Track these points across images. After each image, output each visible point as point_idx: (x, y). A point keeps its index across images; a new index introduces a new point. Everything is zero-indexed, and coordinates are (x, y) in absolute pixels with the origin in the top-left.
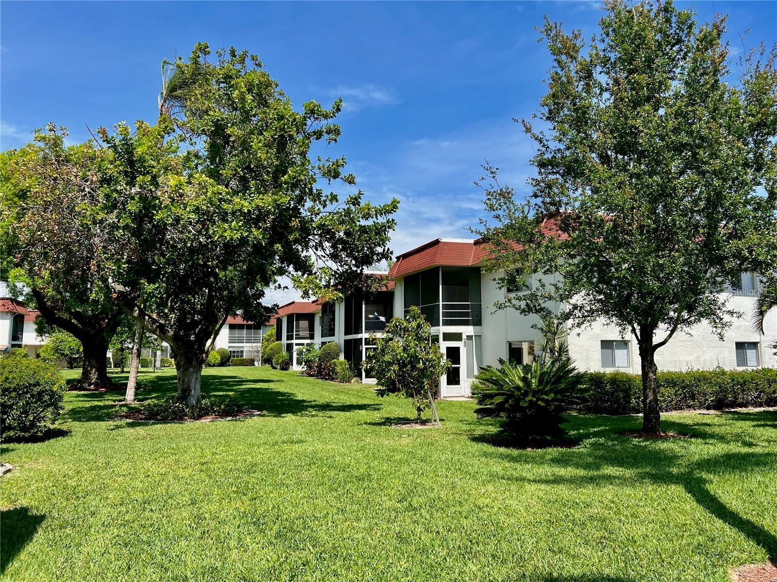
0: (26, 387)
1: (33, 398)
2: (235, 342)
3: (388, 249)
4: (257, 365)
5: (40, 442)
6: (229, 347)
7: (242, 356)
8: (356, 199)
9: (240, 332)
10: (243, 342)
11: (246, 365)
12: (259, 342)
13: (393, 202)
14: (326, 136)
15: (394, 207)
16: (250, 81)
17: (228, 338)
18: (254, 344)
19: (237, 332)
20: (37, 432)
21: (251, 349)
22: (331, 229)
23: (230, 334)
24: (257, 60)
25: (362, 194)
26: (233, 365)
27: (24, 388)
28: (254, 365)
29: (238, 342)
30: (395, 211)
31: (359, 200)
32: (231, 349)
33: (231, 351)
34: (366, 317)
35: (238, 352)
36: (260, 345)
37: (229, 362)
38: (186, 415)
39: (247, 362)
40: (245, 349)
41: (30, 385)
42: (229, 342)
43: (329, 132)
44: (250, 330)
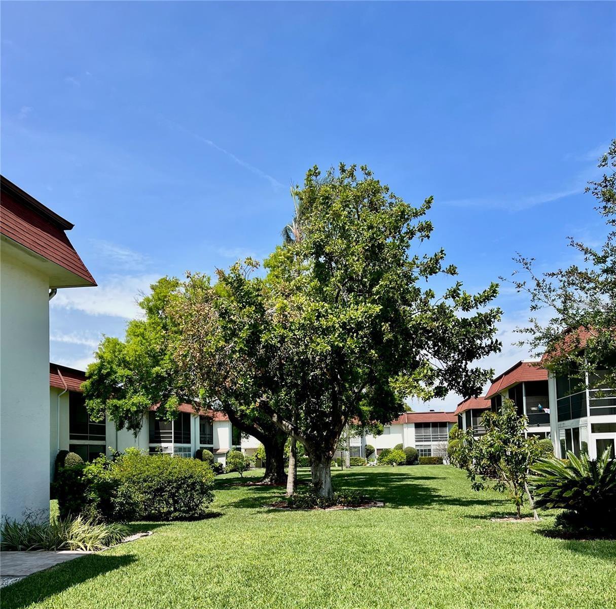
0: (183, 479)
1: (189, 488)
2: (422, 441)
3: (497, 341)
4: (446, 464)
5: (196, 521)
6: (416, 446)
7: (430, 454)
8: (455, 291)
9: (426, 431)
10: (430, 441)
11: (435, 464)
12: (446, 440)
13: (492, 286)
14: (418, 234)
15: (493, 292)
16: (345, 197)
17: (415, 437)
18: (441, 442)
19: (423, 432)
20: (194, 513)
21: (438, 448)
22: (426, 327)
23: (416, 433)
24: (366, 169)
25: (460, 285)
26: (421, 464)
27: (182, 480)
28: (442, 463)
29: (425, 441)
30: (494, 297)
31: (459, 292)
32: (418, 448)
33: (418, 450)
34: (528, 411)
35: (425, 450)
36: (446, 443)
37: (417, 460)
38: (317, 505)
39: (435, 460)
40: (432, 448)
41: (186, 478)
42: (416, 441)
43: (421, 229)
44: (436, 429)
